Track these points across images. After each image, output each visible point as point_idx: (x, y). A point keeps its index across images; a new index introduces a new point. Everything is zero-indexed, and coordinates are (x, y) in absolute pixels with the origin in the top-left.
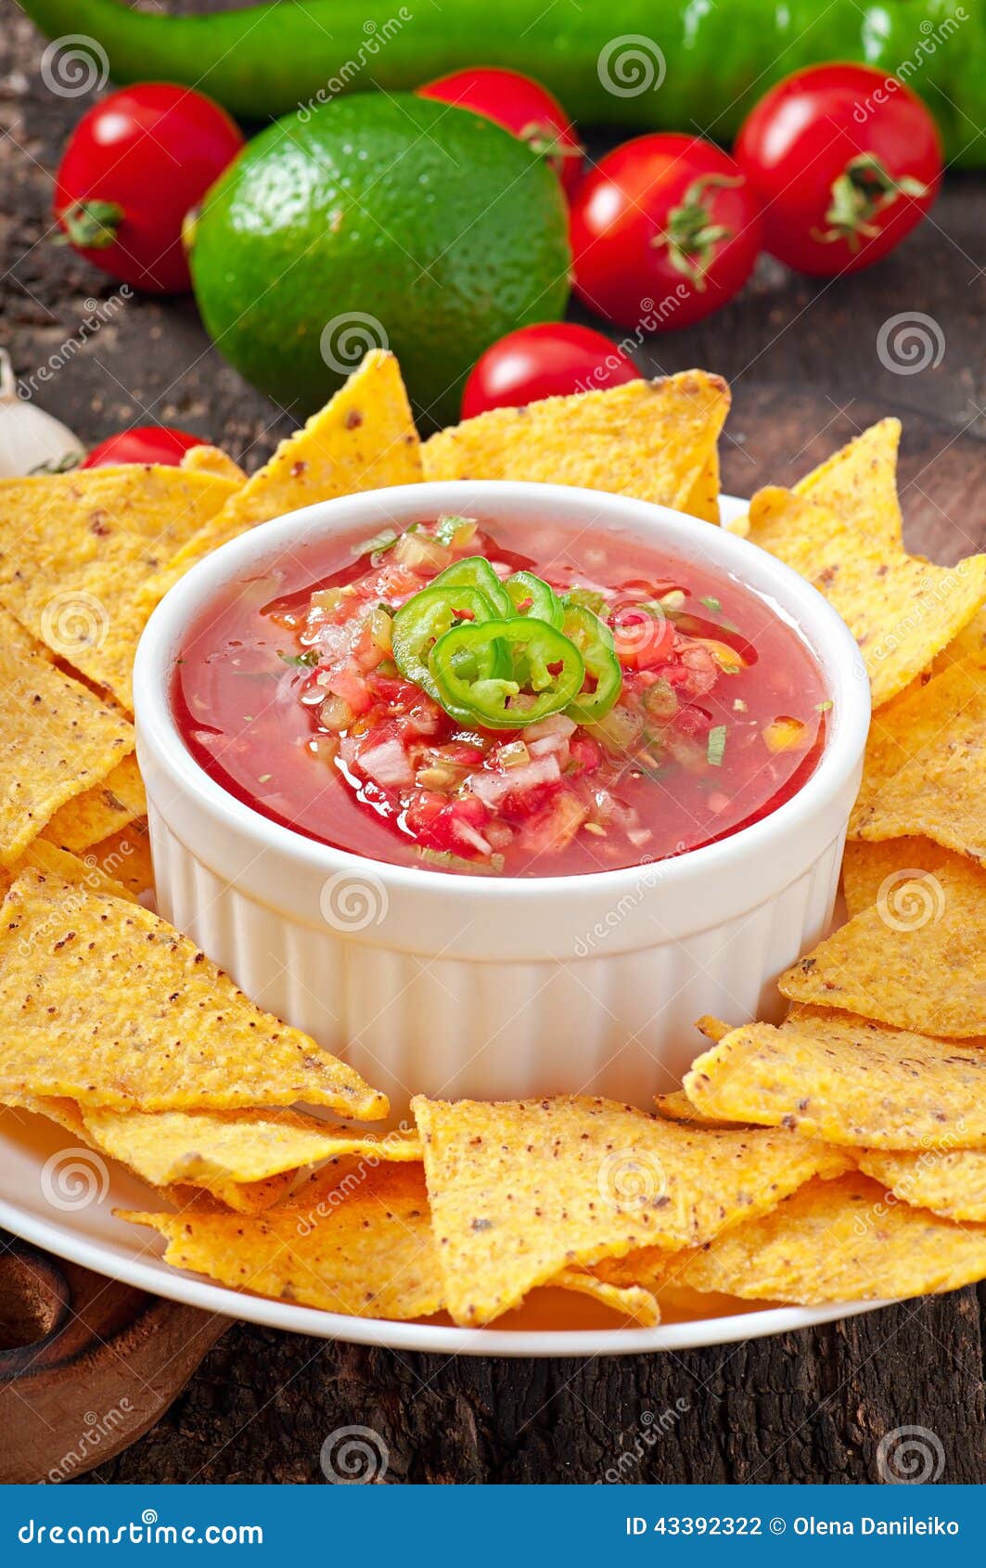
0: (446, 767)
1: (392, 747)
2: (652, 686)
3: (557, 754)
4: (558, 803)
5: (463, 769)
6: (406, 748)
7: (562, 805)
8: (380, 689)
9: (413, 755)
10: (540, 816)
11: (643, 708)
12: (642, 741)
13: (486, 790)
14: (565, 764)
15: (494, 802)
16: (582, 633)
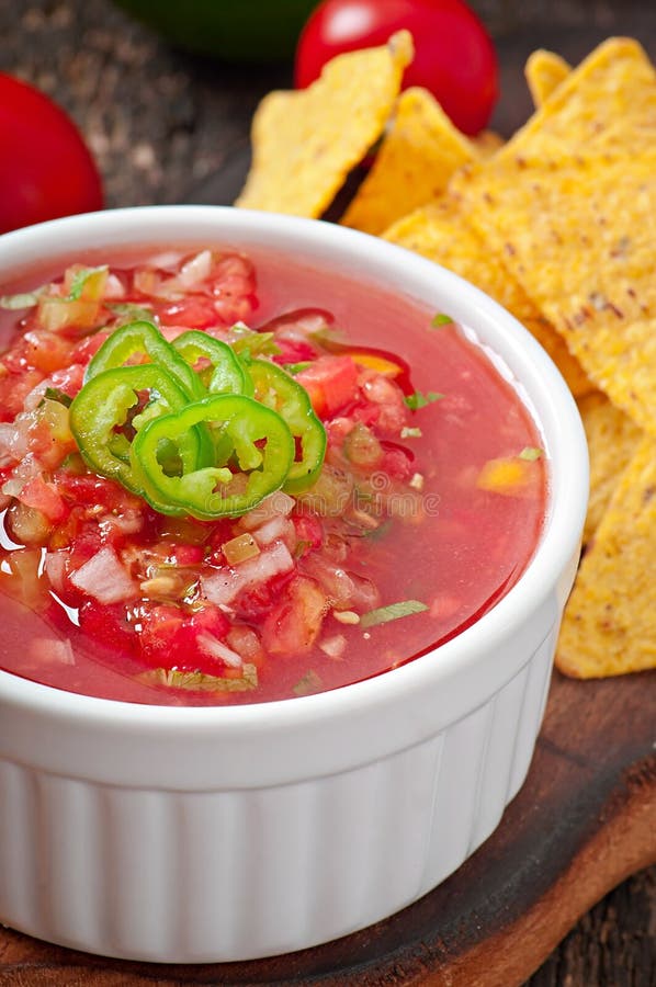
0: (169, 571)
1: (104, 558)
2: (350, 435)
3: (282, 538)
4: (296, 593)
5: (188, 572)
6: (118, 555)
7: (300, 595)
8: (73, 490)
9: (129, 561)
10: (280, 613)
11: (347, 462)
12: (357, 501)
13: (219, 592)
14: (294, 548)
15: (230, 605)
16: (272, 392)
